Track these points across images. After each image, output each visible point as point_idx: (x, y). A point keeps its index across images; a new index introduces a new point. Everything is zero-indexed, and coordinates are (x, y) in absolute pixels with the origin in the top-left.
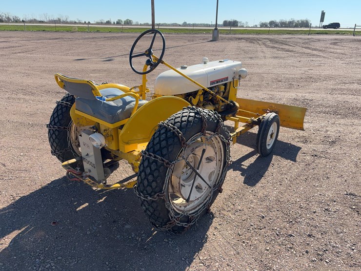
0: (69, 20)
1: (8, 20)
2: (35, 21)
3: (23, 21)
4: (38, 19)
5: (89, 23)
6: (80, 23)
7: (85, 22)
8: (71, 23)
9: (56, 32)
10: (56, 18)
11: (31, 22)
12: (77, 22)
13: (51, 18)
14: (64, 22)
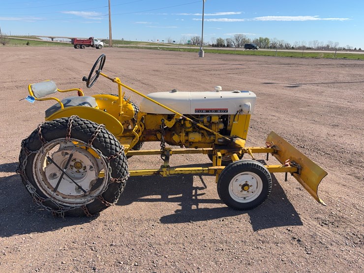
0: (337, 47)
1: (281, 47)
2: (304, 48)
3: (293, 48)
4: (307, 46)
5: (360, 49)
6: (350, 50)
7: (355, 49)
8: (340, 49)
9: (302, 58)
10: (325, 45)
11: (299, 48)
12: (346, 48)
13: (320, 45)
14: (332, 49)
